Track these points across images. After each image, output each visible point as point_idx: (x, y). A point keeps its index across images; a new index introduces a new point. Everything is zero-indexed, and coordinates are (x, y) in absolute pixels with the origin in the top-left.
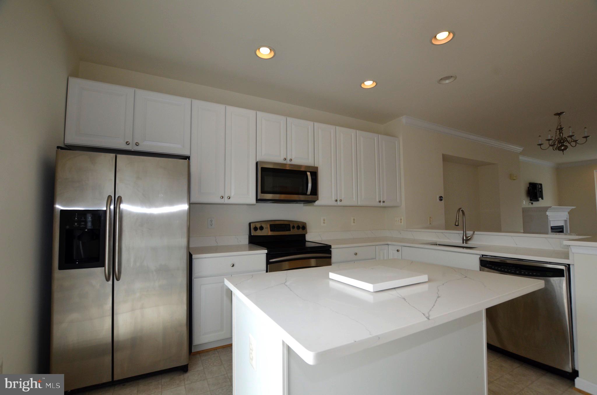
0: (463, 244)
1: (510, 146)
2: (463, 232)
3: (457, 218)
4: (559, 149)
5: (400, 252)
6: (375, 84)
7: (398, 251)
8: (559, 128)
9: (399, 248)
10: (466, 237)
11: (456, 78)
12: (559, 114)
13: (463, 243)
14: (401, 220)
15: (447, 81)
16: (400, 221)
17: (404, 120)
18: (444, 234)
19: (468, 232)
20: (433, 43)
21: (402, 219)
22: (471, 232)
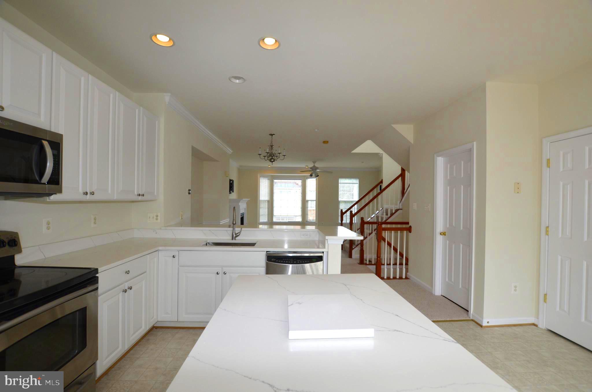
0: (233, 241)
1: (228, 148)
2: (232, 228)
3: (234, 217)
4: (270, 161)
5: (177, 258)
6: (171, 44)
7: (174, 257)
8: (271, 145)
9: (176, 254)
10: (235, 234)
11: (244, 80)
12: (272, 135)
13: (233, 239)
14: (157, 216)
15: (237, 81)
16: (155, 217)
17: (167, 97)
18: (212, 231)
19: (236, 229)
20: (260, 43)
21: (159, 215)
22: (239, 229)
